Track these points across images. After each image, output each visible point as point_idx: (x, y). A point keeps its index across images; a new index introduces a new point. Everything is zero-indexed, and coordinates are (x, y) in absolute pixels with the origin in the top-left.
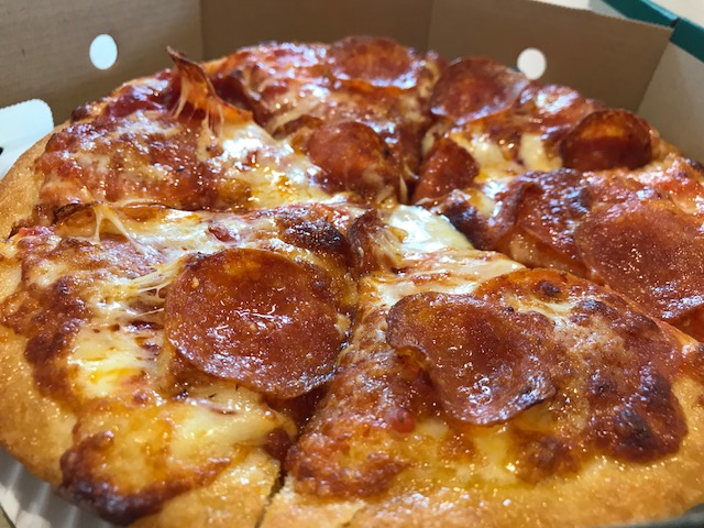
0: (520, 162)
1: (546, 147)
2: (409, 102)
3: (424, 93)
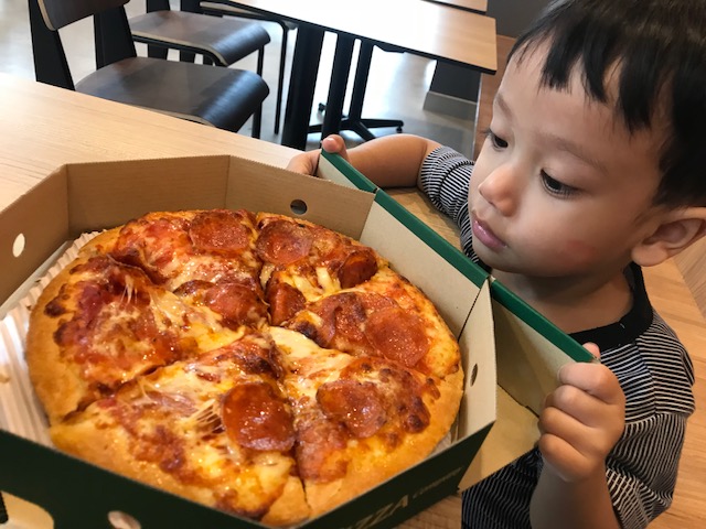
0: (321, 287)
1: (330, 274)
2: (248, 255)
3: (253, 246)
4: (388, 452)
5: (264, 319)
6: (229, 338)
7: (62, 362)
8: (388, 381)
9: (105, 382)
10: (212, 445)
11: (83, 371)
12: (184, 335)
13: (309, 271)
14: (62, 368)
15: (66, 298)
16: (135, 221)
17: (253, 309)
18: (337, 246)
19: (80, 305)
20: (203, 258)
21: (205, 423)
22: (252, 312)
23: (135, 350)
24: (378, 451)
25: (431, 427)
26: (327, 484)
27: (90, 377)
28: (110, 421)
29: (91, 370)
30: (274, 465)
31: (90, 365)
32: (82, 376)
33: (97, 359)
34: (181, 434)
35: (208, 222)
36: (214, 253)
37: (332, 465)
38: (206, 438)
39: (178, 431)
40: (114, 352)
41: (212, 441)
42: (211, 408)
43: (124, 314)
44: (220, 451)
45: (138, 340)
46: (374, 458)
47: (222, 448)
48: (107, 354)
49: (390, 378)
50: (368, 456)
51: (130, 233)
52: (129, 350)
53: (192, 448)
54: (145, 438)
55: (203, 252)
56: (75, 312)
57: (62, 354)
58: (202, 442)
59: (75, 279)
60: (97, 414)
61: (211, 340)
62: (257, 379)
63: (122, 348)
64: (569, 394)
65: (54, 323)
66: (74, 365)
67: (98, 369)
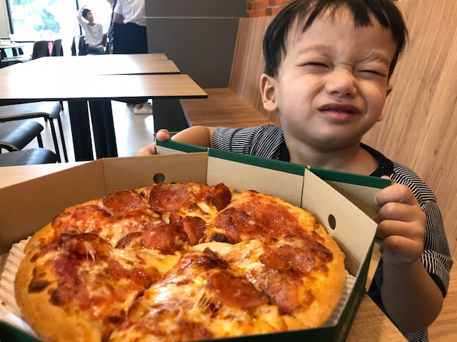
1: (208, 204)
2: (149, 211)
3: (149, 206)
4: (327, 276)
5: (186, 243)
6: (174, 260)
7: (71, 315)
8: (294, 241)
9: (113, 315)
10: (221, 319)
11: (92, 314)
12: (146, 267)
13: (194, 207)
14: (73, 319)
15: (43, 275)
16: (60, 216)
17: (177, 238)
18: (202, 188)
19: (60, 274)
20: (123, 221)
21: (205, 308)
22: (177, 240)
23: (120, 287)
24: (321, 278)
25: (334, 256)
26: (309, 307)
27: (101, 316)
28: (139, 334)
29: (97, 310)
30: (269, 311)
31: (95, 308)
32: (93, 319)
33: (98, 301)
34: (196, 320)
35: (112, 199)
36: (128, 217)
37: (302, 296)
38: (213, 317)
39: (193, 319)
40: (107, 292)
41: (218, 317)
42: (204, 295)
43: (97, 267)
44: (229, 320)
45: (118, 280)
46: (321, 282)
47: (229, 317)
48: (103, 296)
49: (293, 238)
50: (317, 283)
51: (61, 223)
52: (117, 289)
53: (210, 325)
54: (173, 333)
55: (120, 218)
56: (58, 281)
57: (67, 310)
58: (213, 320)
59: (41, 261)
60: (125, 336)
61: (164, 265)
62: (216, 271)
63: (111, 288)
64: (391, 207)
65: (45, 295)
66: (81, 313)
67: (103, 307)
